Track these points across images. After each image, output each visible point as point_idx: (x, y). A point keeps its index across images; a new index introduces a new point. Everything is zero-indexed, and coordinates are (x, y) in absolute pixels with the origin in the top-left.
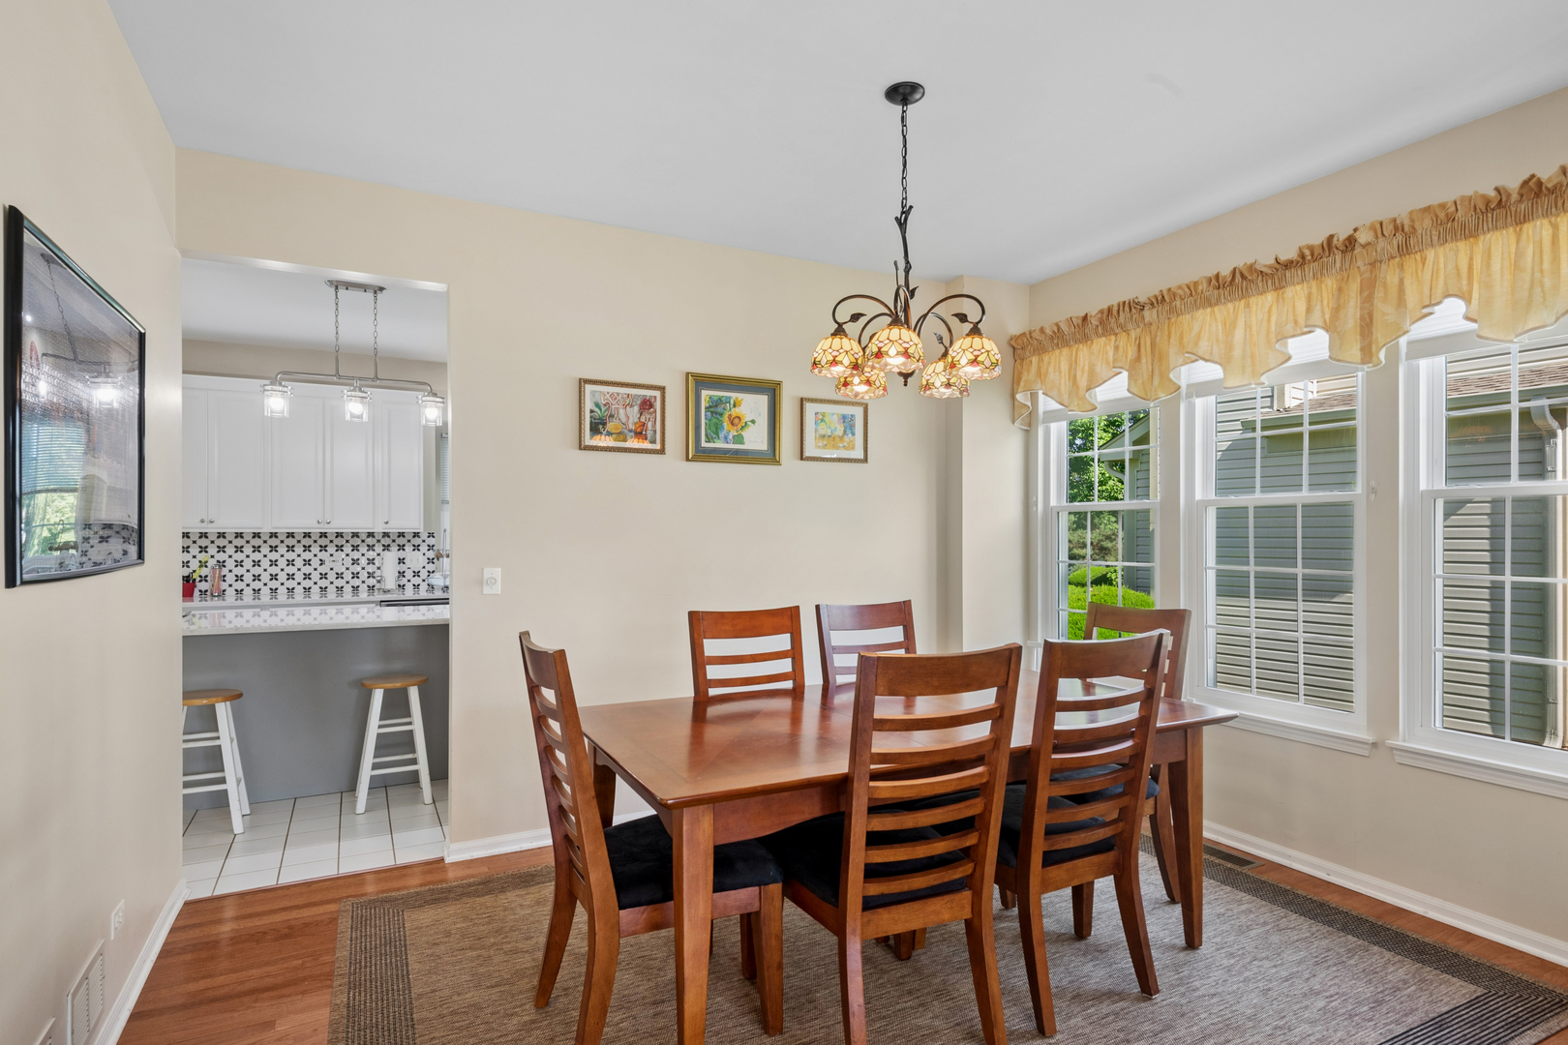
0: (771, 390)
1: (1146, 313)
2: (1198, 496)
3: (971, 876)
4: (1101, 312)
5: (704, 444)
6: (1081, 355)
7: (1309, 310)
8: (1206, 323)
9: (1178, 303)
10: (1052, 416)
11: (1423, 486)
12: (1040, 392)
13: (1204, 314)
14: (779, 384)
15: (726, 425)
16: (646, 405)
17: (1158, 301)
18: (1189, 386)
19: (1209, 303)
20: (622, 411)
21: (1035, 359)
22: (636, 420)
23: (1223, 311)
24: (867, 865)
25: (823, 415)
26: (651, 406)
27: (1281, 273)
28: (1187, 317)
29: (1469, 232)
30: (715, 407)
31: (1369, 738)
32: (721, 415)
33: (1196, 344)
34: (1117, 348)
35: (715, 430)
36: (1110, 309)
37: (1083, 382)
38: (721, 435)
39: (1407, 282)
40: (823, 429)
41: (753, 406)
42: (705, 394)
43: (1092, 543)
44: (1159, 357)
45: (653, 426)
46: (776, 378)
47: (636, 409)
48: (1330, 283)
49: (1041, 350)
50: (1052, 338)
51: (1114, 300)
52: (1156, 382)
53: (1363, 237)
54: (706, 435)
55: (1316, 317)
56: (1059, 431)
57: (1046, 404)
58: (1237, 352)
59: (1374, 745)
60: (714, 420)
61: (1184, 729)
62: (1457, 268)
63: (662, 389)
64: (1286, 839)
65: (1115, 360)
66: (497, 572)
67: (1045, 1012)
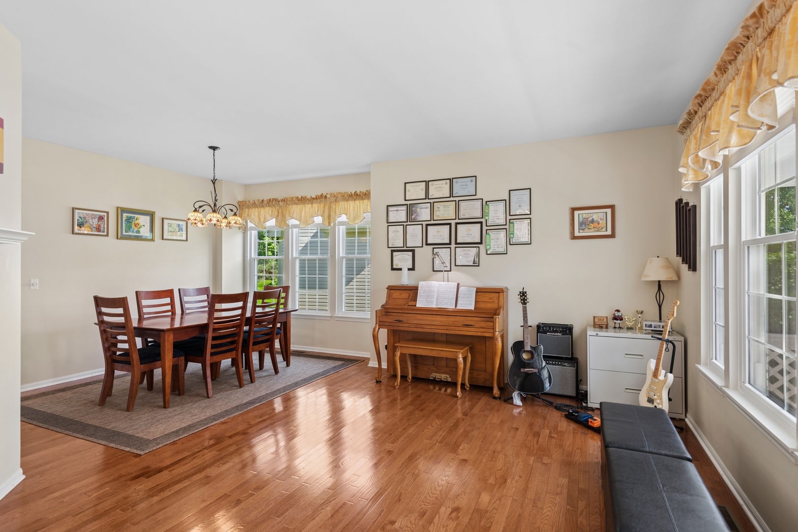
0: (152, 215)
1: (280, 203)
2: (294, 256)
3: (236, 347)
4: (268, 200)
5: (124, 233)
6: (261, 211)
7: (318, 211)
8: (295, 209)
9: (288, 202)
10: (252, 228)
11: (341, 255)
12: (249, 221)
13: (295, 206)
14: (154, 212)
15: (133, 226)
16: (101, 218)
17: (283, 200)
18: (292, 225)
19: (296, 204)
20: (90, 220)
21: (247, 210)
22: (97, 224)
23: (300, 207)
24: (212, 345)
25: (171, 224)
26: (103, 219)
27: (313, 200)
28: (290, 206)
29: (347, 200)
30: (129, 220)
31: (330, 315)
32: (131, 223)
33: (293, 215)
34: (272, 211)
35: (129, 228)
36: (270, 200)
37: (262, 220)
38: (131, 230)
39: (337, 208)
40: (171, 229)
41: (144, 220)
42: (125, 215)
43: (265, 270)
44: (284, 216)
45: (103, 226)
46: (153, 210)
47: (97, 219)
48: (322, 205)
49: (249, 207)
50: (252, 205)
51: (272, 197)
52: (283, 223)
53: (328, 196)
54: (125, 230)
55: (319, 213)
56: (254, 233)
57: (250, 225)
58: (303, 218)
59: (331, 317)
60: (128, 224)
61: (287, 312)
62: (345, 208)
63: (108, 213)
64: (313, 345)
65: (272, 215)
66: (37, 281)
67: (253, 377)
